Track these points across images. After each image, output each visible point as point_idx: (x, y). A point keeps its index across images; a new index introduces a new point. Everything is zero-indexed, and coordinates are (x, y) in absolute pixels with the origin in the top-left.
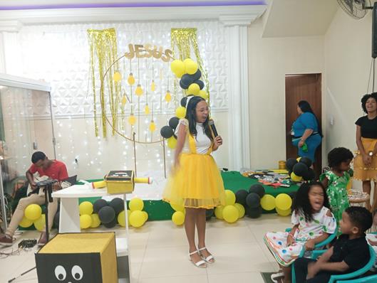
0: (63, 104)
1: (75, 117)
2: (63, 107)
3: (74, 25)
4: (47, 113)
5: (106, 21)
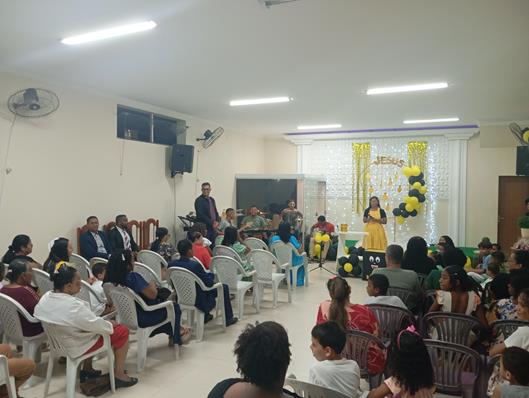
2: (333, 191)
4: (323, 194)
5: (364, 138)
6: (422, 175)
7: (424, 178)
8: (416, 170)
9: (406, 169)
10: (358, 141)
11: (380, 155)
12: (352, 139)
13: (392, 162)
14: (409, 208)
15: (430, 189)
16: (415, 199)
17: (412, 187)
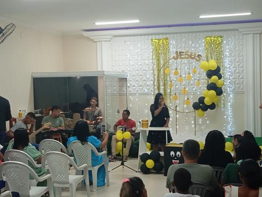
0: (134, 86)
1: (141, 94)
2: (134, 88)
3: (143, 37)
4: (124, 91)
5: (162, 34)
6: (218, 69)
7: (221, 72)
8: (213, 64)
9: (204, 63)
10: (157, 37)
11: (179, 51)
12: (151, 34)
13: (190, 57)
14: (207, 101)
15: (227, 83)
16: (213, 92)
17: (210, 81)
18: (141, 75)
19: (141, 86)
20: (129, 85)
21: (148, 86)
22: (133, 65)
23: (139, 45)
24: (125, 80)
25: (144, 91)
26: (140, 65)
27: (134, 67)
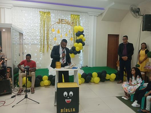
0: (28, 39)
1: (32, 44)
3: (34, 9)
5: (47, 9)
14: (77, 49)
18: (32, 33)
19: (33, 39)
20: (24, 38)
21: (37, 39)
22: (27, 26)
23: (31, 14)
24: (22, 35)
25: (35, 42)
26: (32, 26)
27: (28, 27)
